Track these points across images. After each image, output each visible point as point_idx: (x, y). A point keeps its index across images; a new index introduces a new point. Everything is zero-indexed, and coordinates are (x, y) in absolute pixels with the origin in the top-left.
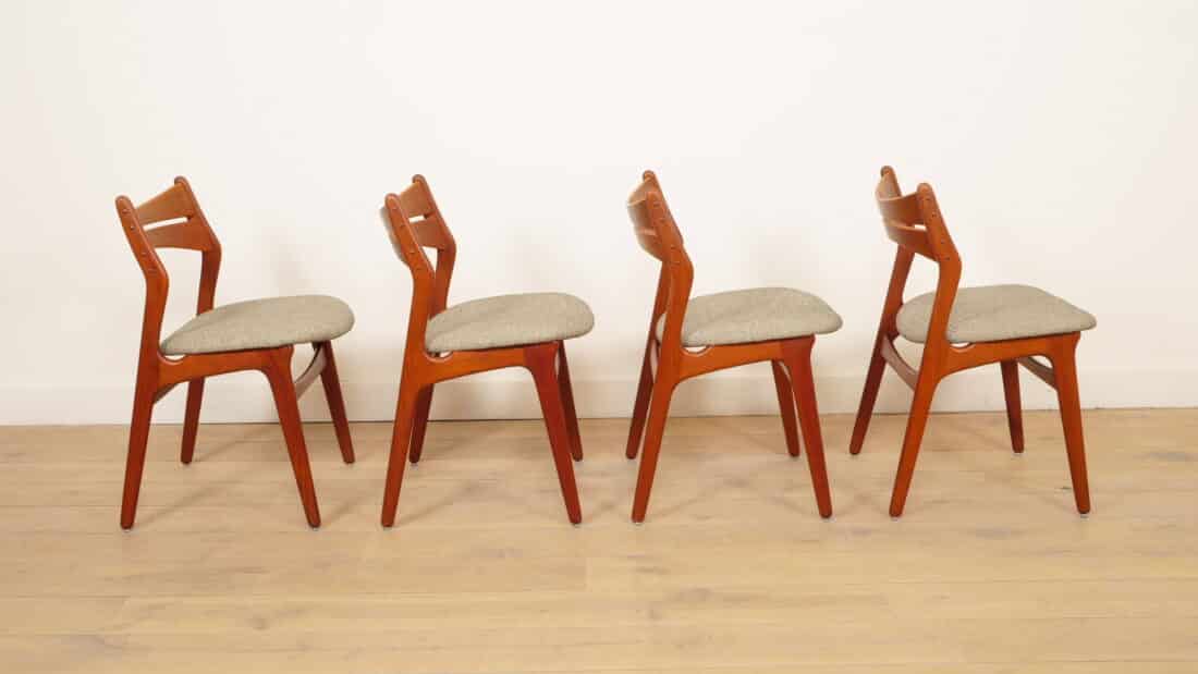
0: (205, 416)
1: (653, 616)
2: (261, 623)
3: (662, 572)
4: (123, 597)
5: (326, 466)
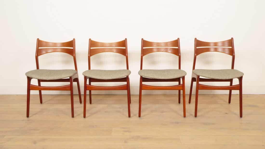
1: (126, 142)
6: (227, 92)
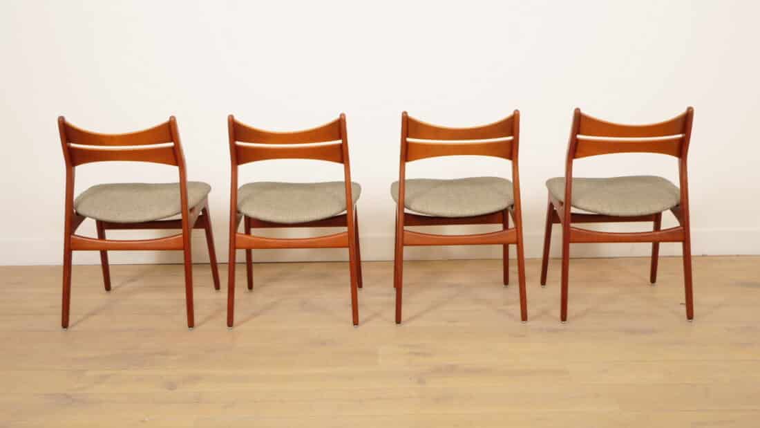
1: (421, 381)
2: (171, 386)
3: (424, 355)
6: (646, 248)
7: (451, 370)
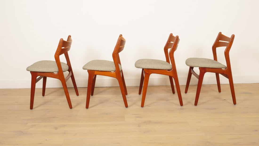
0: (47, 86)
1: (139, 126)
2: (56, 128)
4: (27, 123)
5: (73, 96)
7: (150, 122)
